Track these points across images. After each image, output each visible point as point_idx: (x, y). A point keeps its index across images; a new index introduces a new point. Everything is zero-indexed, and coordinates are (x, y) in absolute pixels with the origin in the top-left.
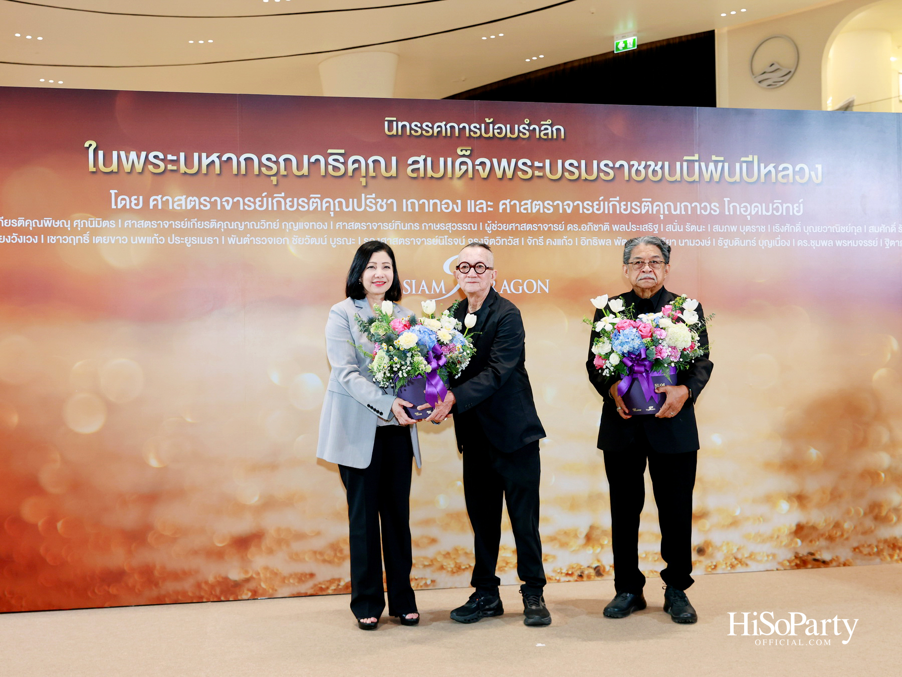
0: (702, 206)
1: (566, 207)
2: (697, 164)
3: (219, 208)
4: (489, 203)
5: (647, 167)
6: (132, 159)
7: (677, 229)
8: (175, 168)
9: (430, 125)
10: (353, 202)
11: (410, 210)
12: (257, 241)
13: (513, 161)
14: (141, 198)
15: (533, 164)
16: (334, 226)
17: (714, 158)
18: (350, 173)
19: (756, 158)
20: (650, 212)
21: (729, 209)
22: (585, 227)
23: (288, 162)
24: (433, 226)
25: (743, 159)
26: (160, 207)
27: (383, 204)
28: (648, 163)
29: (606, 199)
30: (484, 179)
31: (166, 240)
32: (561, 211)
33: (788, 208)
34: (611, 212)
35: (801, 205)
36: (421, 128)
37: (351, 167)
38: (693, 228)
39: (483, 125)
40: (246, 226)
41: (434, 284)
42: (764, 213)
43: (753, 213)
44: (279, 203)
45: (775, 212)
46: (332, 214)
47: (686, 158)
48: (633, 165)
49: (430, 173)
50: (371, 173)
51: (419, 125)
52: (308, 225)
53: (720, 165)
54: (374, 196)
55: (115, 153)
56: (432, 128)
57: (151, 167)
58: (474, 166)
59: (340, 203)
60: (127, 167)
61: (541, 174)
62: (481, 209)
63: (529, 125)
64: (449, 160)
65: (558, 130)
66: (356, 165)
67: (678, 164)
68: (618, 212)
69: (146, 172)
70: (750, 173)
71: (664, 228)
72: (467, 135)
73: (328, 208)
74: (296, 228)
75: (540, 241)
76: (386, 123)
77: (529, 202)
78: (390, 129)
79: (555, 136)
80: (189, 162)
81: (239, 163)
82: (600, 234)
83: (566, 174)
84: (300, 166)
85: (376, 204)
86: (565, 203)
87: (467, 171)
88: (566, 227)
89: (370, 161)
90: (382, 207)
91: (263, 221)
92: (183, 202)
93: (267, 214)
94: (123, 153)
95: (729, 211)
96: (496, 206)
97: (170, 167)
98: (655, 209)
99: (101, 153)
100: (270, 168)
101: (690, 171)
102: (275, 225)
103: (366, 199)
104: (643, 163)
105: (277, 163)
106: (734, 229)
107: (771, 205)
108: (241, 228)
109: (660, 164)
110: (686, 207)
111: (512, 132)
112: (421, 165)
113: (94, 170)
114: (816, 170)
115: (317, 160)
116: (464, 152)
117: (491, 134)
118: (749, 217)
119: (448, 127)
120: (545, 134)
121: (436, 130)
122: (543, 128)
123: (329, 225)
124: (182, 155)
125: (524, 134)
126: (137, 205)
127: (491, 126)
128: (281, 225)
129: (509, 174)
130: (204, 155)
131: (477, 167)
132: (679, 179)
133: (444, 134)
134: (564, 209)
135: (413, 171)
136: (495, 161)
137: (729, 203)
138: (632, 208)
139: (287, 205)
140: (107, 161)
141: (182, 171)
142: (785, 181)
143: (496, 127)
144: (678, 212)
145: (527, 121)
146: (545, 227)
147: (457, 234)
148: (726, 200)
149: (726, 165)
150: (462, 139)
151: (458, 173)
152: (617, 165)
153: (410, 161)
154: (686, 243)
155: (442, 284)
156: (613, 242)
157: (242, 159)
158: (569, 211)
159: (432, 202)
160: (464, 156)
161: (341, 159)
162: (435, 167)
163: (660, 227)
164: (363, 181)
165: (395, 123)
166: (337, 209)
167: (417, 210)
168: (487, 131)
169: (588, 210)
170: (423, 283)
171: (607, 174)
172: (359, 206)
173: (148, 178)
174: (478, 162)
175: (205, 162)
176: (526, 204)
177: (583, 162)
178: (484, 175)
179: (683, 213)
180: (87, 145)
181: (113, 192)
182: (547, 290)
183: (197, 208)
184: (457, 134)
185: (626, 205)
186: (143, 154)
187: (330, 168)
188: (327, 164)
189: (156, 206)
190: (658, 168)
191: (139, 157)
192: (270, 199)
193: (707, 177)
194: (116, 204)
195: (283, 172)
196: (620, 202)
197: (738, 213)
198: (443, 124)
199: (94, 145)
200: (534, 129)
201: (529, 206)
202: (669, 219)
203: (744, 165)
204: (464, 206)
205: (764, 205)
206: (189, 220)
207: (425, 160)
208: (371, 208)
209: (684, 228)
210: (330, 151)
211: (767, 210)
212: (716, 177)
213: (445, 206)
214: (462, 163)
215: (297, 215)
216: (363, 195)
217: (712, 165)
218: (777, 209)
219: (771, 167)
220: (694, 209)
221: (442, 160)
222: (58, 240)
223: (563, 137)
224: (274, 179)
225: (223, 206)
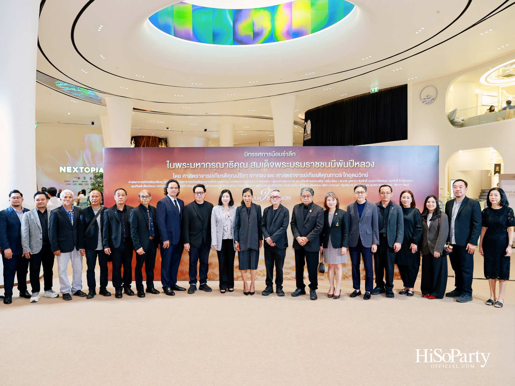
0: (337, 175)
1: (296, 176)
2: (335, 163)
3: (200, 177)
4: (274, 175)
5: (320, 164)
6: (178, 165)
7: (329, 181)
8: (189, 167)
9: (257, 154)
10: (236, 175)
11: (251, 177)
12: (210, 186)
13: (281, 163)
14: (180, 175)
15: (286, 164)
16: (231, 182)
17: (340, 161)
18: (235, 167)
19: (353, 160)
20: (321, 177)
21: (345, 175)
22: (301, 181)
23: (218, 165)
24: (258, 181)
25: (349, 161)
26: (185, 177)
27: (244, 175)
28: (320, 163)
29: (308, 173)
30: (272, 168)
31: (187, 186)
32: (294, 177)
33: (363, 175)
34: (309, 177)
35: (368, 174)
36: (255, 154)
37: (235, 166)
38: (334, 181)
39: (272, 153)
40: (207, 182)
41: (258, 197)
42: (356, 176)
43: (352, 176)
44: (216, 176)
45: (359, 176)
46: (230, 178)
47: (332, 161)
48: (316, 163)
49: (257, 166)
50: (241, 167)
51: (254, 154)
52: (224, 182)
53: (342, 163)
54: (241, 173)
55: (174, 164)
56: (258, 154)
57: (183, 167)
58: (269, 165)
59: (232, 175)
60: (177, 167)
61: (289, 166)
62: (271, 176)
63: (285, 153)
64: (263, 163)
65: (294, 154)
66: (237, 165)
67: (329, 163)
68: (311, 177)
69: (182, 168)
70: (351, 165)
71: (325, 181)
72: (268, 156)
73: (229, 177)
74: (220, 183)
75: (288, 185)
76: (245, 153)
77: (285, 174)
78: (246, 155)
79: (293, 156)
80: (193, 166)
81: (205, 165)
82: (306, 183)
83: (296, 166)
84: (221, 166)
85: (242, 176)
86: (296, 175)
87: (267, 166)
88: (296, 181)
89: (240, 164)
90: (244, 176)
91: (212, 181)
92: (191, 176)
93: (213, 179)
94: (176, 164)
95: (345, 176)
96: (276, 176)
97: (188, 167)
98: (322, 176)
99: (170, 164)
100: (214, 167)
101: (333, 165)
102: (215, 182)
103: (239, 174)
104: (319, 163)
105: (215, 165)
106: (346, 181)
107: (358, 174)
108: (206, 183)
109: (324, 163)
110: (332, 175)
111: (280, 155)
112: (255, 165)
113: (169, 168)
114: (372, 164)
115: (226, 164)
116: (267, 161)
117: (274, 156)
118: (351, 178)
119: (262, 154)
120: (290, 155)
121: (259, 155)
122: (289, 154)
123: (229, 182)
124: (191, 164)
125: (284, 155)
126: (179, 177)
127: (274, 153)
128: (216, 182)
129: (279, 166)
130: (197, 163)
131: (270, 165)
132: (330, 167)
133: (261, 156)
134: (295, 176)
135: (252, 166)
136: (275, 163)
137: (345, 174)
138: (315, 176)
139: (218, 176)
140: (172, 166)
141: (191, 168)
142: (362, 167)
143: (276, 154)
144: (329, 177)
145: (285, 152)
146: (290, 181)
147: (265, 183)
148: (344, 173)
149: (344, 163)
150: (266, 157)
151: (265, 167)
152: (311, 163)
153: (251, 164)
154: (331, 185)
155: (260, 197)
156: (309, 185)
157: (206, 164)
158: (297, 177)
159: (257, 175)
160: (267, 162)
161: (233, 164)
162: (258, 165)
163: (324, 181)
164: (239, 169)
165: (247, 153)
166: (232, 177)
167: (253, 177)
168: (273, 155)
169: (302, 176)
170: (255, 197)
171: (308, 166)
172: (238, 176)
173: (182, 170)
174: (271, 163)
175: (197, 165)
176: (284, 175)
177: (301, 163)
178: (272, 167)
179: (331, 177)
180: (167, 162)
181: (173, 174)
182: (290, 199)
183: (195, 177)
184: (265, 156)
185: (314, 175)
186: (181, 164)
187: (230, 166)
188: (229, 165)
189: (184, 177)
190: (323, 164)
191: (180, 165)
192: (214, 175)
193: (338, 166)
194: (174, 177)
195: (217, 167)
196: (312, 174)
197: (348, 177)
198: (261, 153)
199: (169, 162)
200: (287, 154)
201: (285, 175)
202: (327, 178)
203: (350, 163)
204: (267, 176)
205: (356, 174)
206: (193, 181)
207: (256, 163)
208: (241, 177)
209: (331, 181)
210: (230, 161)
211: (357, 176)
212: (341, 166)
213: (261, 176)
214: (266, 164)
215: (221, 179)
216: (239, 173)
217: (340, 163)
218: (360, 175)
219: (358, 163)
220: (334, 176)
221: (260, 163)
222: (160, 186)
223: (295, 156)
224: (215, 169)
225: (201, 177)
